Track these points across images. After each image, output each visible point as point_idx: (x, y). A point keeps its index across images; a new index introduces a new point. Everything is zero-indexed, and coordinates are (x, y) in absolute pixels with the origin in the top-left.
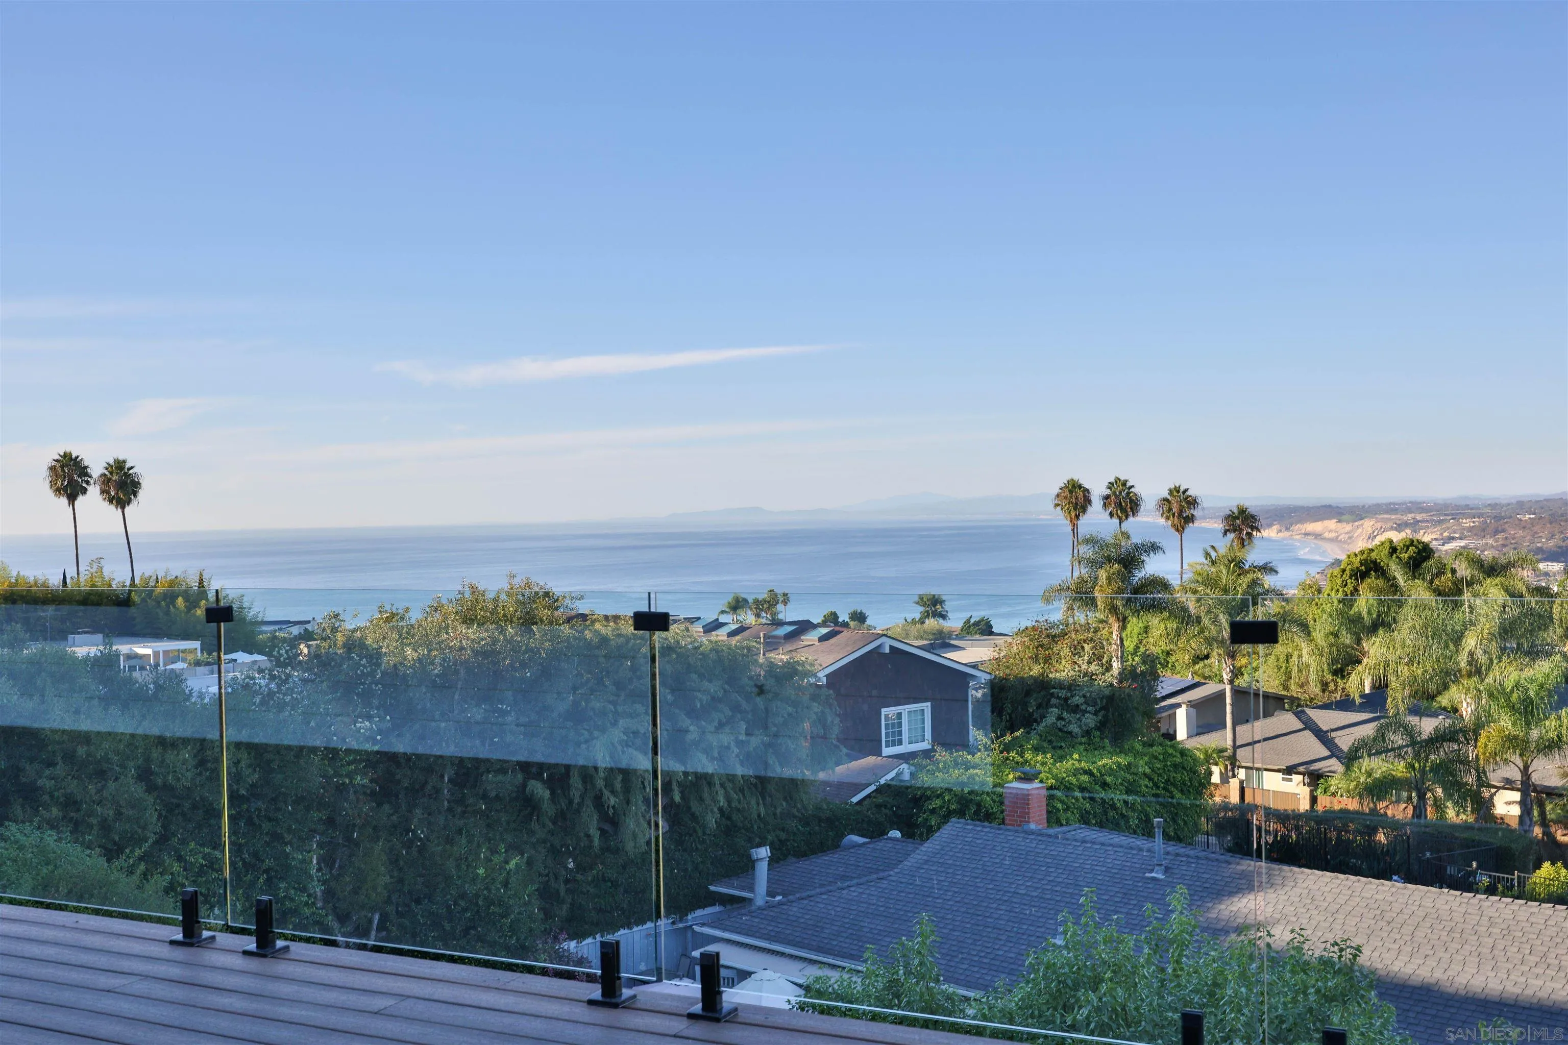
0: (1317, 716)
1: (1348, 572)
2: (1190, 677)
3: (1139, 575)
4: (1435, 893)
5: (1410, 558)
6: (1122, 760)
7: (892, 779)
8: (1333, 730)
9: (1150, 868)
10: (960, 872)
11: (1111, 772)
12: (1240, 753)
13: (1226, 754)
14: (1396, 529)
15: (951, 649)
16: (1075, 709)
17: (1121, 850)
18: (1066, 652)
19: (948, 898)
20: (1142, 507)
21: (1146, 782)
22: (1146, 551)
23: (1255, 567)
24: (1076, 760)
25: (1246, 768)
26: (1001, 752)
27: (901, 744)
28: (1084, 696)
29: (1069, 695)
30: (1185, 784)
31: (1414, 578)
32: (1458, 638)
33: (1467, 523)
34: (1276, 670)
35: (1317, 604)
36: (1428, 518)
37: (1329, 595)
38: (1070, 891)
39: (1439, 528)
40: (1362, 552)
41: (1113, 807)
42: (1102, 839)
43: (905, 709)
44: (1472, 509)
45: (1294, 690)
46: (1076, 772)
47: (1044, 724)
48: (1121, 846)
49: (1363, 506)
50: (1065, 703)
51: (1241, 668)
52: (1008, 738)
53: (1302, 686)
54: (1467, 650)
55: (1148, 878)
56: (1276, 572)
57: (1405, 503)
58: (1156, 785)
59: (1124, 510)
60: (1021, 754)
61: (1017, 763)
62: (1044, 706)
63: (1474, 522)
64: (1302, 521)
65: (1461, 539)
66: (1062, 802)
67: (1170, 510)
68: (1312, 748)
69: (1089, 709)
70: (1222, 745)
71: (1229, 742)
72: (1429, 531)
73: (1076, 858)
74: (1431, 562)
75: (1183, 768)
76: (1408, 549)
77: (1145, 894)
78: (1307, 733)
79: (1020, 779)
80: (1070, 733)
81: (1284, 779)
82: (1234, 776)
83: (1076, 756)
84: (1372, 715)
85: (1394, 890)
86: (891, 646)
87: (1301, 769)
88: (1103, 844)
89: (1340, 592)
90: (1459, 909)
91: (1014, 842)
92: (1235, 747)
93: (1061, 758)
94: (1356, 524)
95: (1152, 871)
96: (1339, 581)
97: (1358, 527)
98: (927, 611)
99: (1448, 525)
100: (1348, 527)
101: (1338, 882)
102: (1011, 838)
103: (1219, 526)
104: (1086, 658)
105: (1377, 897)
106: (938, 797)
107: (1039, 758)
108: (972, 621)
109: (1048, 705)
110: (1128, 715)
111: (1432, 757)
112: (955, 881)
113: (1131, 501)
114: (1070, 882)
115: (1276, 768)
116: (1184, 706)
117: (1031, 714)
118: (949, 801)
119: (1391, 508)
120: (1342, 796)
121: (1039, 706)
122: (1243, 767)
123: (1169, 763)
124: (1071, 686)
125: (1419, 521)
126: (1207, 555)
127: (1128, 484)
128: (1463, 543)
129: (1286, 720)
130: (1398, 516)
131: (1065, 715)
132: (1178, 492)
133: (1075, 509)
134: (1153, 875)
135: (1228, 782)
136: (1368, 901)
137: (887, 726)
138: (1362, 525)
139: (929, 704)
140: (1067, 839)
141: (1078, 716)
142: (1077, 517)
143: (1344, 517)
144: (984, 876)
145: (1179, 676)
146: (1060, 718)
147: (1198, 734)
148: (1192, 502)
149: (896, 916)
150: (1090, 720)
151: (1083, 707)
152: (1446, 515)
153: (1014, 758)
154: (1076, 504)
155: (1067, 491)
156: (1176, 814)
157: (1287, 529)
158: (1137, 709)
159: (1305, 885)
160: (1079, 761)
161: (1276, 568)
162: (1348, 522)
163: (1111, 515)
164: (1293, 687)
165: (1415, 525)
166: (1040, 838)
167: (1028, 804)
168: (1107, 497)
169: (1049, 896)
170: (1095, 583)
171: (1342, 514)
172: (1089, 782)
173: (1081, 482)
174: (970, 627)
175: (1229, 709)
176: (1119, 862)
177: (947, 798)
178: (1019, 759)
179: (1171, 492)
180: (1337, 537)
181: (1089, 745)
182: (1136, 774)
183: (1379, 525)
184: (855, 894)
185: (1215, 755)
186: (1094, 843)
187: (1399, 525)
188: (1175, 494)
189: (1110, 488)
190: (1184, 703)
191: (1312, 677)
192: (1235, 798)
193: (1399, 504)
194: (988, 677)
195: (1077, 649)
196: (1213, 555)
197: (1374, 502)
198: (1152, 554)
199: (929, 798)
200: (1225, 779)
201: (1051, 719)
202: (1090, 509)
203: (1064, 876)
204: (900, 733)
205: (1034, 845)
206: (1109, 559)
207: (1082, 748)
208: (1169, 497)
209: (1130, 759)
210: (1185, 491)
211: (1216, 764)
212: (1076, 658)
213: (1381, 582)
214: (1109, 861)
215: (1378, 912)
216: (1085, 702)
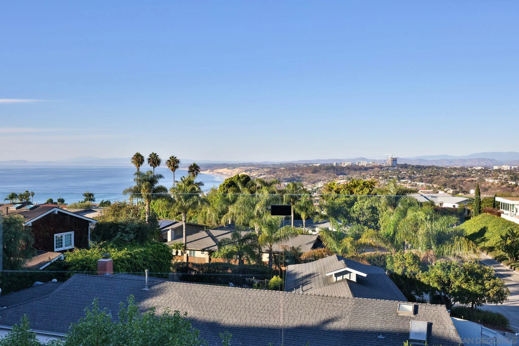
0: (212, 232)
1: (225, 185)
2: (175, 220)
3: (156, 185)
4: (234, 289)
5: (243, 181)
6: (142, 249)
7: (57, 260)
8: (218, 236)
9: (144, 287)
10: (76, 293)
11: (138, 253)
12: (187, 245)
13: (183, 246)
14: (245, 172)
15: (92, 212)
16: (127, 232)
17: (135, 281)
18: (124, 212)
19: (70, 302)
20: (161, 163)
21: (151, 256)
22: (158, 178)
23: (196, 183)
24: (126, 250)
25: (190, 250)
26: (99, 248)
27: (62, 247)
28: (130, 228)
29: (125, 227)
30: (164, 257)
31: (244, 187)
32: (254, 206)
33: (266, 170)
34: (202, 217)
35: (215, 195)
36: (255, 168)
37: (219, 192)
38: (115, 297)
39: (258, 171)
40: (230, 179)
41: (139, 266)
42: (128, 278)
43: (64, 234)
44: (267, 166)
45: (208, 224)
46: (126, 254)
47: (116, 238)
48: (135, 280)
49: (236, 164)
50: (123, 231)
51: (191, 216)
52: (101, 243)
53: (210, 222)
54: (257, 210)
55: (143, 290)
56: (203, 185)
57: (248, 164)
58: (154, 257)
59: (155, 164)
60: (106, 249)
61: (105, 252)
62: (116, 232)
63: (268, 170)
64: (216, 169)
65: (264, 175)
66: (120, 265)
67: (170, 164)
68: (210, 242)
69: (132, 232)
70: (182, 242)
71: (184, 242)
72: (255, 172)
73: (118, 285)
74: (250, 182)
75: (164, 251)
76: (243, 178)
77: (141, 296)
78: (209, 237)
79: (104, 258)
80: (125, 241)
81: (202, 253)
82: (185, 253)
83: (126, 249)
84: (230, 231)
85: (222, 289)
86: (58, 211)
87: (207, 250)
88: (129, 280)
89: (223, 192)
90: (240, 294)
91: (96, 281)
92: (186, 243)
93: (121, 250)
94: (233, 170)
95: (144, 288)
96: (222, 188)
97: (234, 171)
98: (87, 199)
99: (260, 170)
100: (231, 171)
101: (205, 287)
102: (96, 279)
103: (187, 169)
104: (131, 214)
105: (216, 291)
106: (74, 265)
107: (113, 250)
108: (104, 202)
109: (117, 231)
110: (145, 234)
111: (244, 244)
112: (74, 296)
113: (158, 161)
114: (116, 293)
115: (199, 249)
116: (170, 230)
117: (111, 235)
118: (78, 267)
119: (244, 165)
120: (219, 258)
121: (114, 232)
122: (188, 250)
123: (159, 250)
124: (125, 225)
125: (252, 169)
126: (182, 179)
127: (157, 155)
128: (264, 176)
129: (203, 234)
130: (246, 168)
131: (123, 234)
132: (173, 158)
133: (138, 163)
134: (145, 289)
135: (183, 255)
136: (214, 293)
137: (56, 241)
138: (235, 170)
139: (73, 232)
140: (116, 278)
141: (128, 235)
142: (139, 166)
143: (229, 167)
144: (85, 294)
145: (171, 220)
146: (121, 236)
147: (175, 239)
148: (178, 162)
149: (50, 311)
150: (132, 236)
151: (130, 232)
152: (260, 167)
153: (103, 250)
154: (139, 161)
155: (135, 157)
156: (161, 267)
157: (212, 171)
158: (148, 231)
159: (194, 289)
160: (127, 250)
161: (203, 184)
162: (231, 169)
163: (151, 165)
164: (207, 223)
165: (250, 171)
166: (106, 279)
167: (106, 267)
168: (149, 159)
169: (107, 299)
170: (141, 189)
171: (229, 166)
172: (130, 257)
173: (141, 154)
174: (103, 204)
175: (184, 230)
176: (133, 285)
177: (77, 266)
178: (105, 250)
179: (171, 158)
180: (227, 174)
181: (131, 244)
182: (147, 254)
183: (240, 170)
184: (34, 304)
185: (179, 246)
186: (125, 279)
187: (246, 170)
188: (172, 158)
189: (150, 156)
190: (170, 229)
191: (213, 219)
192: (185, 260)
193: (246, 164)
194: (96, 222)
195: (128, 212)
196: (184, 179)
197: (239, 163)
198: (160, 179)
199: (71, 266)
200: (182, 254)
201: (118, 236)
202: (144, 164)
203: (114, 292)
204: (62, 243)
205: (104, 281)
206: (145, 180)
207: (129, 246)
208: (170, 160)
209: (145, 249)
210: (175, 158)
211: (180, 249)
212: (128, 215)
213: (235, 188)
214: (130, 285)
215: (216, 297)
216: (131, 230)
